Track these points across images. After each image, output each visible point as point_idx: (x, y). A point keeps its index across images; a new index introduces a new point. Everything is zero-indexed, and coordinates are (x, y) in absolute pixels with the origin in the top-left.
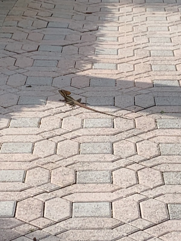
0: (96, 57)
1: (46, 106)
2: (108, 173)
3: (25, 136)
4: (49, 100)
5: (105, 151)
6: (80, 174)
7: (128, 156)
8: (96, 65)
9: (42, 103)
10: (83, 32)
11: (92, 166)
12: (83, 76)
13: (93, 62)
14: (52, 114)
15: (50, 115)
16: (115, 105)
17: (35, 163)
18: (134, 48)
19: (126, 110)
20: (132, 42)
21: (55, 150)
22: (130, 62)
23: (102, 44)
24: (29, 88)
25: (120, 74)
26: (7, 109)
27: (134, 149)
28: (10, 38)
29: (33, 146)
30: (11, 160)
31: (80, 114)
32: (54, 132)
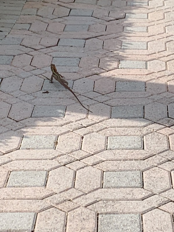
0: (124, 53)
1: (64, 119)
2: (137, 218)
3: (38, 161)
4: (68, 111)
5: (133, 184)
6: (103, 218)
7: (161, 191)
8: (123, 64)
9: (60, 115)
10: (108, 20)
11: (118, 207)
12: (108, 78)
13: (120, 59)
14: (71, 130)
15: (69, 131)
16: (145, 118)
17: (48, 202)
18: (165, 40)
19: (158, 123)
20: (163, 33)
21: (73, 182)
22: (162, 58)
23: (130, 36)
24: (46, 94)
25: (151, 75)
26: (19, 123)
27: (169, 181)
28: (28, 29)
29: (47, 176)
30: (20, 197)
31: (104, 129)
32: (72, 156)
